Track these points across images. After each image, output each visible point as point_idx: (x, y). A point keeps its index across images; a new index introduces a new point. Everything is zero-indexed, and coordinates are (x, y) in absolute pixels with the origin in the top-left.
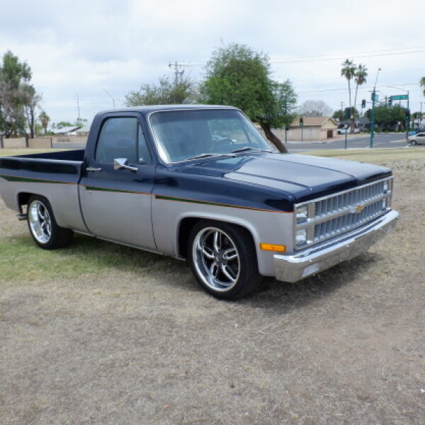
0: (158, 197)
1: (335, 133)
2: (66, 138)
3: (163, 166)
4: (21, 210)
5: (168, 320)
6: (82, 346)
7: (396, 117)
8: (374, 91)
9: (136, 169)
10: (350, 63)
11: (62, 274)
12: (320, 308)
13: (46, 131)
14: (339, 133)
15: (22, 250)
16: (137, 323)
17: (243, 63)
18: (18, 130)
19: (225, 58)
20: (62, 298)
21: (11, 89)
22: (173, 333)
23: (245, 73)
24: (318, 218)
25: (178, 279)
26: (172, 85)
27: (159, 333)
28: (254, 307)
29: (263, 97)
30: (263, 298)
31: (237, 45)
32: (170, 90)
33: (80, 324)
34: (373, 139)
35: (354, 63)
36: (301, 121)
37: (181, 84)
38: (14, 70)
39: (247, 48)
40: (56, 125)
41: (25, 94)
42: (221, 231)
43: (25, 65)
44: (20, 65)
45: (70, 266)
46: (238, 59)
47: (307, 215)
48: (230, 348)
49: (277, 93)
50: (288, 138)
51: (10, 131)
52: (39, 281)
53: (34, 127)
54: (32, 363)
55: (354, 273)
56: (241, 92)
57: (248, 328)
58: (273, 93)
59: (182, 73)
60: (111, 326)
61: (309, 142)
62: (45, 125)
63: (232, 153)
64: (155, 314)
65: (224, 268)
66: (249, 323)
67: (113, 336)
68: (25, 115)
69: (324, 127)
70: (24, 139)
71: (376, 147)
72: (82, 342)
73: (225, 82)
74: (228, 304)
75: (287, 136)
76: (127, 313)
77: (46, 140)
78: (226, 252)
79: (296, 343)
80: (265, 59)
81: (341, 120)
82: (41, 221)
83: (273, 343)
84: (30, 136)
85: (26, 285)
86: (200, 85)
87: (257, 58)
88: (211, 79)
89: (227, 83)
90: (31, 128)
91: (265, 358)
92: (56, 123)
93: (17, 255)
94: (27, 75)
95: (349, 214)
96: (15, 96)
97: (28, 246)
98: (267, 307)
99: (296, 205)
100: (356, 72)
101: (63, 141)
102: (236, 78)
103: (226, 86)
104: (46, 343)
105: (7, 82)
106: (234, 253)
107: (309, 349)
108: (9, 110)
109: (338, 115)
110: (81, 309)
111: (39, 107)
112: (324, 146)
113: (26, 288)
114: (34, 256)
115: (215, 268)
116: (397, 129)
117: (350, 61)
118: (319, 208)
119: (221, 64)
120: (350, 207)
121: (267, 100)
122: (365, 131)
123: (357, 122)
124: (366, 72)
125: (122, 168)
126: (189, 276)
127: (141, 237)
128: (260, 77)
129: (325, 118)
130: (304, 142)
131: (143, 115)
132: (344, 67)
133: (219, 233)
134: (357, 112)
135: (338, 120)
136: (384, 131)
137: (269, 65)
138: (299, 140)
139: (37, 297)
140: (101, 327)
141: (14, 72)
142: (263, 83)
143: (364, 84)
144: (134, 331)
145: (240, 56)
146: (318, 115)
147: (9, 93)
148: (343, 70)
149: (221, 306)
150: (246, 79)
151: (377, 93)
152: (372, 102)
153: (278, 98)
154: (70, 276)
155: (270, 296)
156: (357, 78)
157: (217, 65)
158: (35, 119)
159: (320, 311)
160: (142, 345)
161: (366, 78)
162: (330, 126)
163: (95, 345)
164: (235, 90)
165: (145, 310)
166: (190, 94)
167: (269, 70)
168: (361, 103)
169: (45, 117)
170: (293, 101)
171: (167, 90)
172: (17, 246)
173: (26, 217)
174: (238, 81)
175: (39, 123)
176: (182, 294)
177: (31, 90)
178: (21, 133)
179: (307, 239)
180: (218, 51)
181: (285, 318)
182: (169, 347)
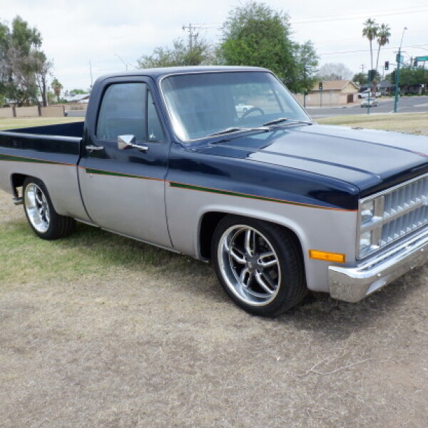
0: (173, 185)
1: (355, 98)
2: (79, 106)
3: (179, 144)
4: (16, 193)
5: (189, 347)
6: (77, 389)
7: (420, 79)
8: (399, 52)
9: (146, 148)
10: (372, 23)
11: (60, 275)
12: (386, 332)
13: (58, 99)
14: (360, 97)
15: (18, 239)
16: (148, 351)
17: (261, 23)
18: (30, 98)
19: (242, 18)
20: (58, 310)
21: (22, 55)
22: (196, 369)
23: (264, 34)
24: (387, 215)
25: (199, 283)
26: (187, 48)
27: (177, 369)
28: (299, 328)
29: (283, 60)
30: (308, 313)
31: (255, 4)
32: (185, 53)
33: (76, 351)
34: (397, 104)
35: (376, 22)
36: (321, 85)
37: (196, 47)
38: (24, 36)
39: (265, 6)
40: (68, 93)
41: (36, 61)
42: (255, 231)
43: (35, 31)
44: (30, 31)
45: (71, 263)
46: (256, 18)
47: (373, 212)
48: (273, 397)
49: (297, 55)
50: (306, 103)
51: (22, 99)
52: (32, 283)
53: (46, 95)
54: (10, 417)
55: (418, 276)
56: (259, 54)
57: (293, 363)
58: (294, 55)
59: (196, 36)
60: (116, 356)
61: (328, 107)
62: (57, 93)
63: (265, 125)
64: (172, 336)
65: (258, 275)
66: (295, 354)
67: (117, 371)
68: (37, 83)
69: (343, 91)
70: (36, 108)
71: (401, 111)
72: (77, 381)
73: (243, 44)
74: (264, 322)
75: (306, 101)
76: (137, 334)
77: (59, 109)
78: (262, 257)
79: (362, 389)
80: (285, 18)
81: (361, 83)
82: (39, 206)
83: (331, 390)
84: (42, 104)
85: (17, 289)
86: (216, 48)
87: (276, 17)
88: (228, 41)
89: (245, 45)
90: (43, 95)
91: (324, 416)
92: (69, 90)
93: (11, 247)
94: (37, 41)
95: (422, 207)
96: (26, 63)
97: (25, 235)
98: (316, 328)
99: (361, 201)
100: (378, 32)
101: (77, 109)
102: (254, 40)
103: (243, 49)
104: (32, 382)
105: (17, 49)
106: (272, 258)
107: (383, 401)
108: (20, 78)
109: (359, 78)
110: (78, 327)
111: (50, 74)
112: (344, 111)
113: (16, 294)
114: (30, 248)
115: (247, 275)
116: (420, 91)
117: (372, 21)
118: (389, 202)
119: (238, 25)
120: (423, 197)
121: (287, 63)
122: (387, 95)
123: (379, 86)
124: (389, 31)
125: (129, 147)
126: (212, 280)
127: (153, 230)
128: (280, 37)
129: (345, 82)
130: (323, 107)
131: (153, 79)
132: (365, 27)
133: (252, 232)
134: (379, 75)
135: (358, 83)
136: (406, 94)
137: (289, 25)
138: (318, 105)
139: (28, 308)
140: (104, 356)
141: (24, 38)
142: (282, 44)
143: (386, 45)
144: (145, 364)
145: (258, 15)
146: (338, 78)
147: (20, 59)
148: (365, 31)
149: (256, 326)
150: (265, 40)
151: (402, 54)
152: (397, 63)
153: (299, 60)
154: (69, 278)
155: (318, 311)
156: (379, 38)
157: (234, 25)
158: (47, 87)
159: (386, 336)
160: (156, 388)
161: (389, 38)
162: (351, 90)
163: (94, 386)
164: (254, 52)
165: (159, 331)
166: (205, 57)
167: (290, 30)
168: (384, 65)
169: (57, 84)
170: (315, 64)
171: (182, 53)
172: (13, 234)
173: (22, 201)
174: (257, 42)
175: (52, 91)
176: (204, 305)
177: (41, 56)
178: (32, 100)
179: (372, 243)
180: (235, 11)
181: (342, 347)
182: (191, 393)
